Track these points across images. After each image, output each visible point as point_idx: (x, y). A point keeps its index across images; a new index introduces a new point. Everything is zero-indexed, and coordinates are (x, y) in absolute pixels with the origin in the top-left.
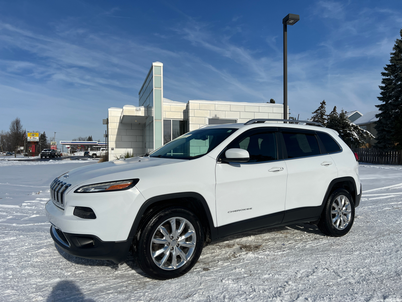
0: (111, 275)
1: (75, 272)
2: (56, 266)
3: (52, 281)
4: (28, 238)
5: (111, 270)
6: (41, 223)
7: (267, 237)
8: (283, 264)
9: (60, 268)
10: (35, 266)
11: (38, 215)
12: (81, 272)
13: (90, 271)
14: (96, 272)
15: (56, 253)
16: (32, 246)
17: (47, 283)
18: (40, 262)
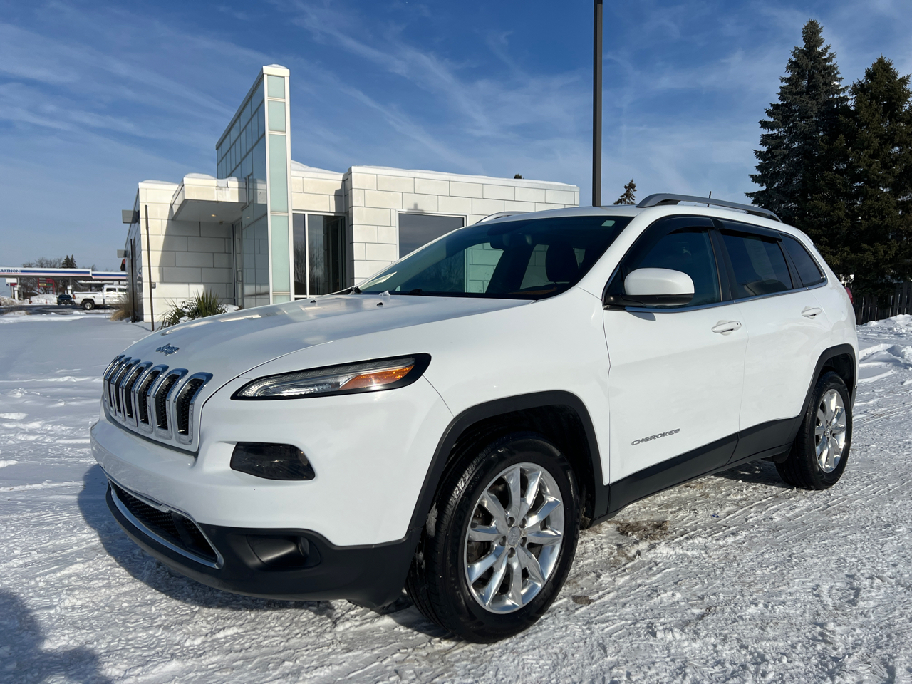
0: (329, 636)
1: (213, 633)
2: (144, 619)
3: (155, 670)
4: (13, 531)
5: (320, 621)
6: (31, 484)
7: (662, 499)
8: (765, 571)
9: (160, 623)
10: (74, 622)
11: (13, 462)
12: (230, 632)
13: (260, 627)
14: (277, 629)
15: (122, 575)
16: (36, 558)
17: (143, 678)
18: (82, 606)
